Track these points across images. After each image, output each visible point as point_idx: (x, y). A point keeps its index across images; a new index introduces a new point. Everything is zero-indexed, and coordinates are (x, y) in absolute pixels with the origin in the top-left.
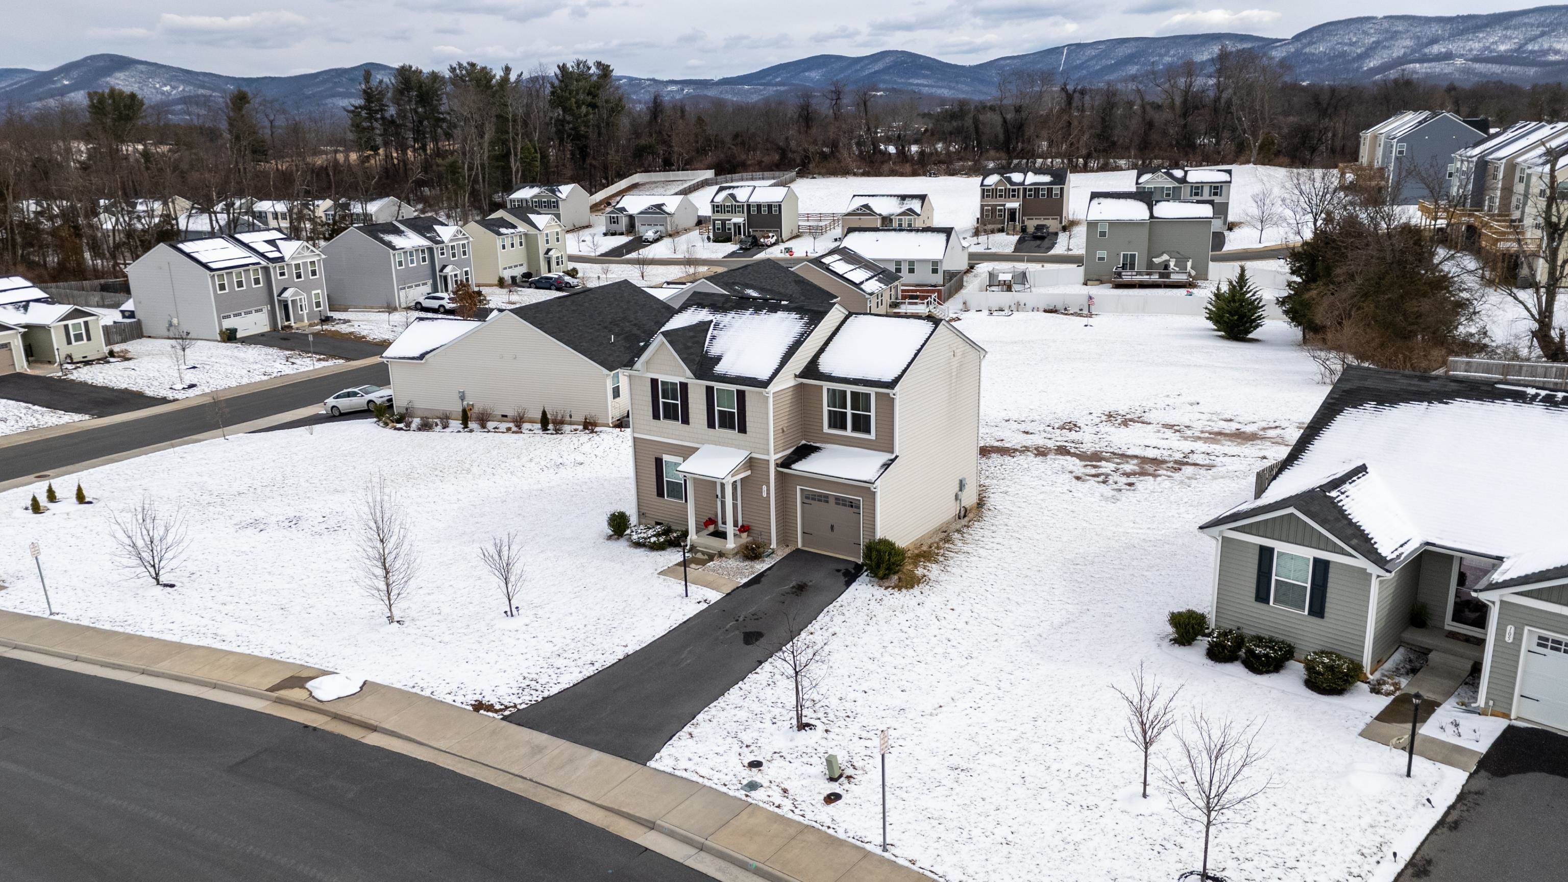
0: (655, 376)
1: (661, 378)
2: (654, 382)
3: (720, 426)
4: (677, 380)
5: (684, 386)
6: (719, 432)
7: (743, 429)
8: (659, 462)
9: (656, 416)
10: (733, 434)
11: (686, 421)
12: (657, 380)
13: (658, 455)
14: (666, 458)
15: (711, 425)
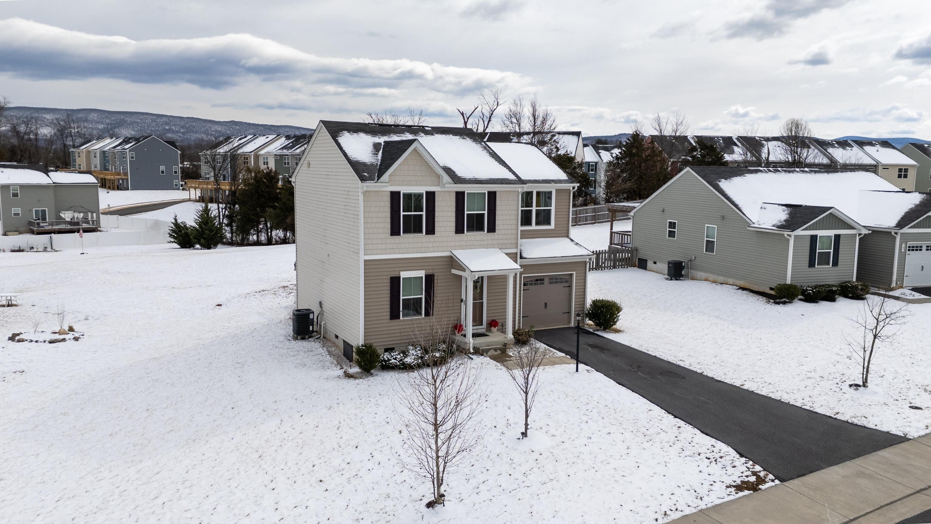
0: (395, 189)
1: (404, 190)
2: (395, 196)
3: (468, 231)
4: (422, 190)
5: (431, 196)
6: (469, 236)
7: (492, 229)
8: (395, 282)
9: (395, 231)
10: (483, 236)
11: (431, 230)
12: (399, 193)
13: (394, 274)
14: (404, 275)
15: (459, 230)
